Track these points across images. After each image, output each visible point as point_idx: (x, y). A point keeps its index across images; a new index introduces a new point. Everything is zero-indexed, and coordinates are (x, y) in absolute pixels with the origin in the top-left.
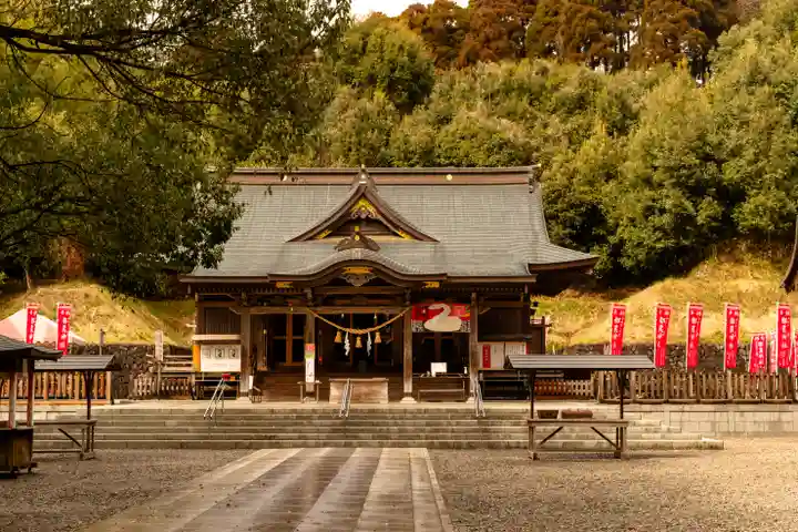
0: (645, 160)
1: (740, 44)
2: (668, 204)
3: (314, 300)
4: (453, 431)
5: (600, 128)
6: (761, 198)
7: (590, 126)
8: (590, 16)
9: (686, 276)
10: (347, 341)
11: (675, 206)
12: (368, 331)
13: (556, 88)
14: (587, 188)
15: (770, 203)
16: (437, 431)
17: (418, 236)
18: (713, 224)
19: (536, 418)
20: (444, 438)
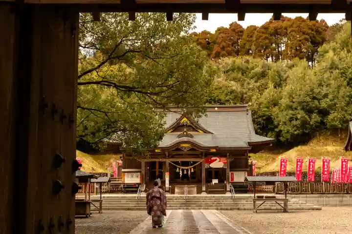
0: (289, 98)
1: (327, 52)
2: (299, 116)
3: (168, 156)
4: (224, 204)
5: (271, 86)
6: (336, 114)
7: (267, 84)
8: (266, 38)
9: (306, 145)
10: (181, 172)
11: (301, 117)
12: (189, 167)
13: (253, 69)
14: (266, 109)
15: (339, 116)
16: (219, 204)
17: (206, 132)
18: (317, 124)
19: (256, 198)
20: (221, 206)
